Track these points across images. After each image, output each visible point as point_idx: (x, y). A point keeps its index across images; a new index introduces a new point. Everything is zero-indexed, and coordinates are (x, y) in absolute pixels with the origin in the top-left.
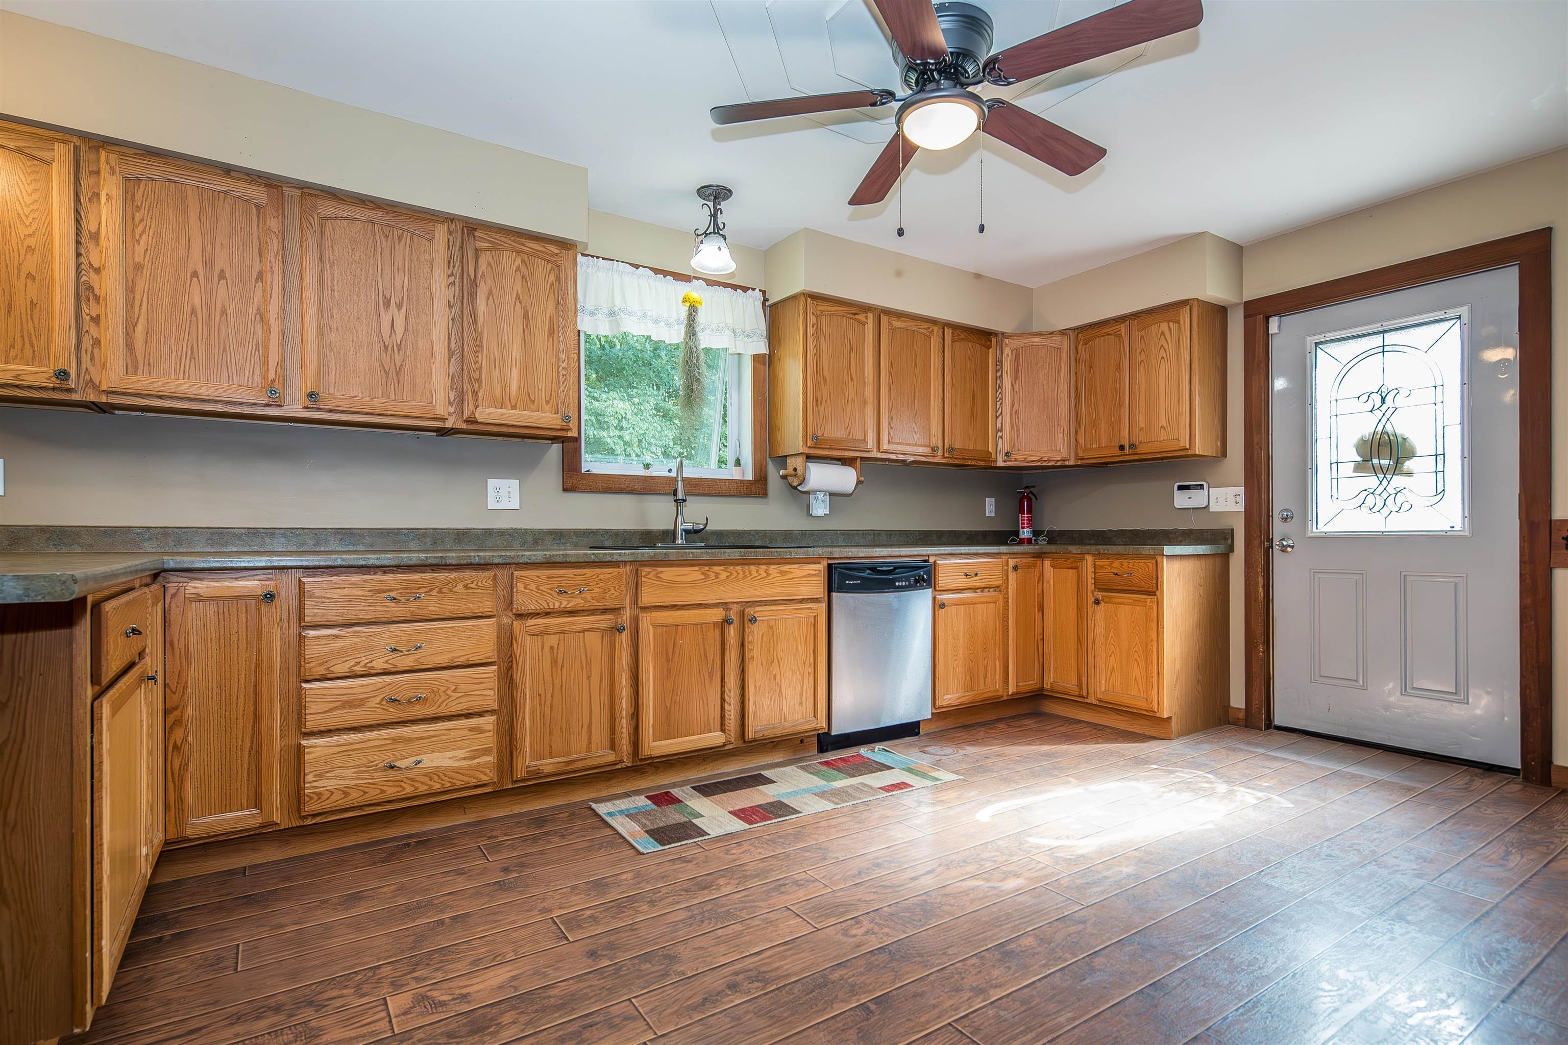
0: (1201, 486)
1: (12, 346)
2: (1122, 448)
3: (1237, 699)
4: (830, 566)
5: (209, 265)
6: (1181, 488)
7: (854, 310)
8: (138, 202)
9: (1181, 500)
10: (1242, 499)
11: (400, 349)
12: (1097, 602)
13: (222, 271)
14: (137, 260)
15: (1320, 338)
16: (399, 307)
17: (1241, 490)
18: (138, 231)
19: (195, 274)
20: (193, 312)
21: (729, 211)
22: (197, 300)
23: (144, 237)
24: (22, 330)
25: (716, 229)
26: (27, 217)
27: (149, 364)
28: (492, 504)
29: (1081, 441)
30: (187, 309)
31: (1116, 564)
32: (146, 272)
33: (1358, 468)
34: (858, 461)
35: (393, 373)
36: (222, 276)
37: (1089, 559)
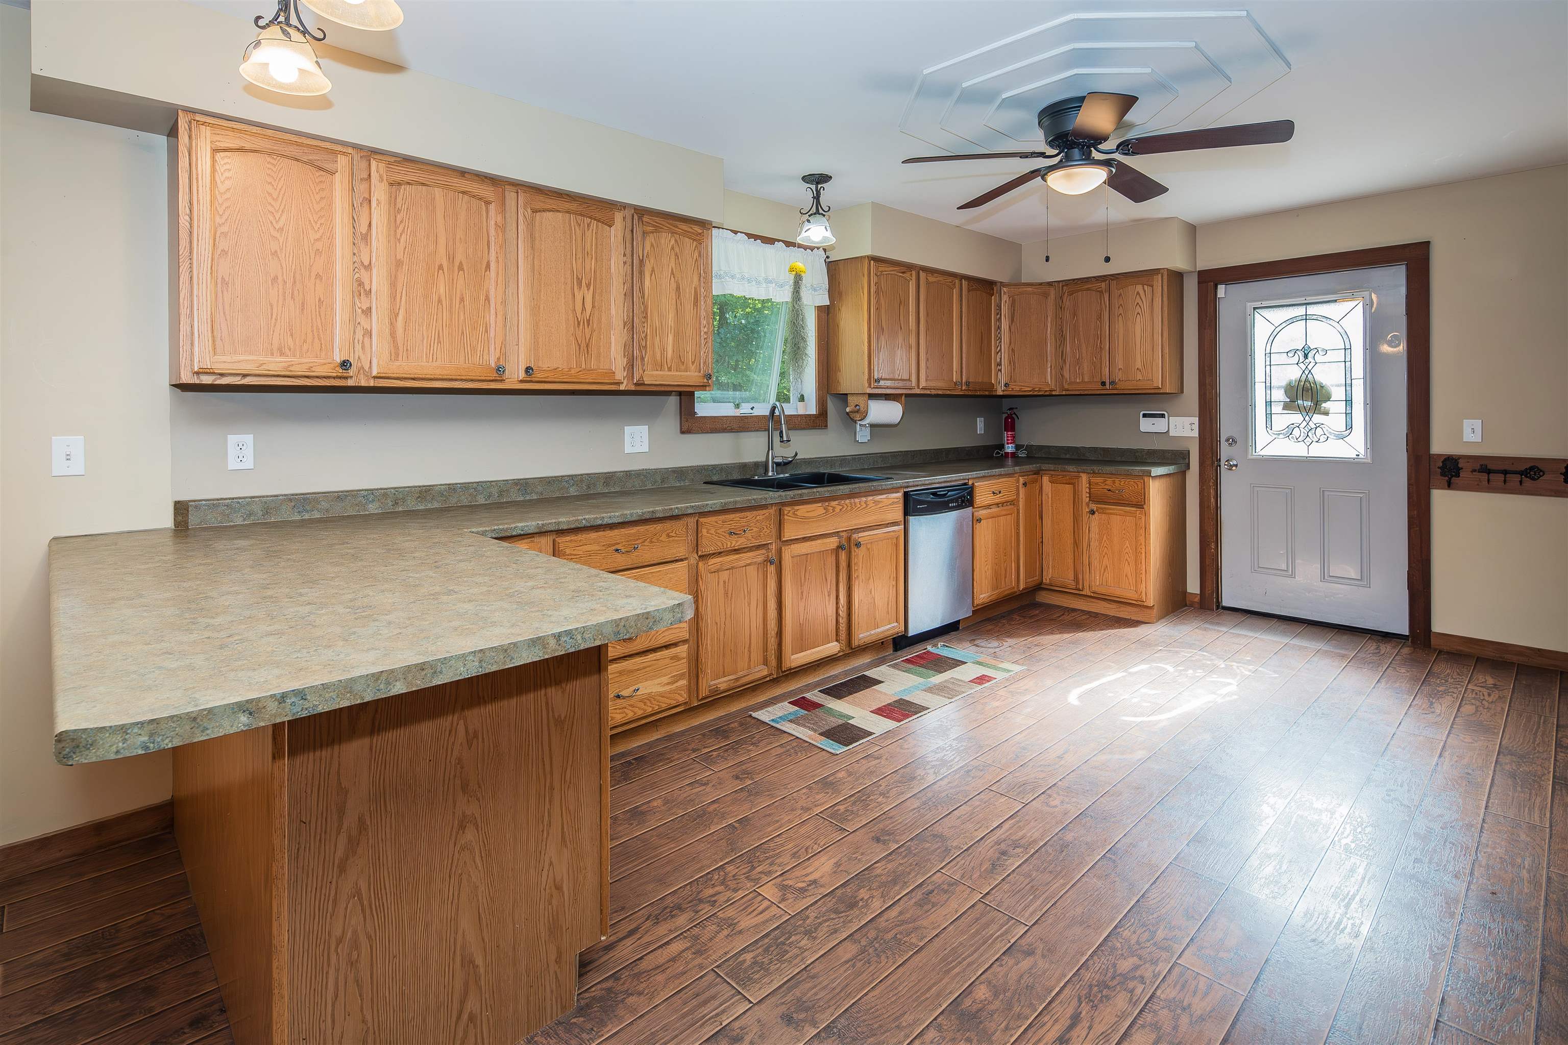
0: (1163, 416)
1: (305, 341)
2: (1103, 384)
3: (1193, 586)
4: (906, 495)
5: (451, 258)
6: (1145, 416)
7: (903, 269)
8: (399, 205)
9: (1146, 425)
10: (1196, 427)
11: (588, 325)
12: (1092, 512)
13: (461, 263)
14: (398, 258)
15: (1258, 304)
16: (588, 286)
17: (1196, 420)
18: (399, 231)
19: (441, 267)
20: (440, 301)
21: (829, 194)
22: (442, 290)
23: (404, 236)
24: (312, 327)
25: (818, 210)
26: (316, 223)
27: (407, 350)
28: (628, 449)
29: (1066, 374)
30: (435, 298)
31: (1109, 481)
32: (405, 268)
33: (1286, 407)
34: (903, 397)
35: (583, 345)
36: (461, 268)
37: (1084, 478)
